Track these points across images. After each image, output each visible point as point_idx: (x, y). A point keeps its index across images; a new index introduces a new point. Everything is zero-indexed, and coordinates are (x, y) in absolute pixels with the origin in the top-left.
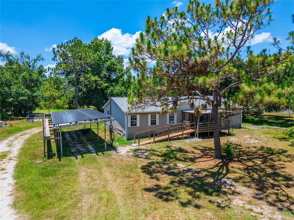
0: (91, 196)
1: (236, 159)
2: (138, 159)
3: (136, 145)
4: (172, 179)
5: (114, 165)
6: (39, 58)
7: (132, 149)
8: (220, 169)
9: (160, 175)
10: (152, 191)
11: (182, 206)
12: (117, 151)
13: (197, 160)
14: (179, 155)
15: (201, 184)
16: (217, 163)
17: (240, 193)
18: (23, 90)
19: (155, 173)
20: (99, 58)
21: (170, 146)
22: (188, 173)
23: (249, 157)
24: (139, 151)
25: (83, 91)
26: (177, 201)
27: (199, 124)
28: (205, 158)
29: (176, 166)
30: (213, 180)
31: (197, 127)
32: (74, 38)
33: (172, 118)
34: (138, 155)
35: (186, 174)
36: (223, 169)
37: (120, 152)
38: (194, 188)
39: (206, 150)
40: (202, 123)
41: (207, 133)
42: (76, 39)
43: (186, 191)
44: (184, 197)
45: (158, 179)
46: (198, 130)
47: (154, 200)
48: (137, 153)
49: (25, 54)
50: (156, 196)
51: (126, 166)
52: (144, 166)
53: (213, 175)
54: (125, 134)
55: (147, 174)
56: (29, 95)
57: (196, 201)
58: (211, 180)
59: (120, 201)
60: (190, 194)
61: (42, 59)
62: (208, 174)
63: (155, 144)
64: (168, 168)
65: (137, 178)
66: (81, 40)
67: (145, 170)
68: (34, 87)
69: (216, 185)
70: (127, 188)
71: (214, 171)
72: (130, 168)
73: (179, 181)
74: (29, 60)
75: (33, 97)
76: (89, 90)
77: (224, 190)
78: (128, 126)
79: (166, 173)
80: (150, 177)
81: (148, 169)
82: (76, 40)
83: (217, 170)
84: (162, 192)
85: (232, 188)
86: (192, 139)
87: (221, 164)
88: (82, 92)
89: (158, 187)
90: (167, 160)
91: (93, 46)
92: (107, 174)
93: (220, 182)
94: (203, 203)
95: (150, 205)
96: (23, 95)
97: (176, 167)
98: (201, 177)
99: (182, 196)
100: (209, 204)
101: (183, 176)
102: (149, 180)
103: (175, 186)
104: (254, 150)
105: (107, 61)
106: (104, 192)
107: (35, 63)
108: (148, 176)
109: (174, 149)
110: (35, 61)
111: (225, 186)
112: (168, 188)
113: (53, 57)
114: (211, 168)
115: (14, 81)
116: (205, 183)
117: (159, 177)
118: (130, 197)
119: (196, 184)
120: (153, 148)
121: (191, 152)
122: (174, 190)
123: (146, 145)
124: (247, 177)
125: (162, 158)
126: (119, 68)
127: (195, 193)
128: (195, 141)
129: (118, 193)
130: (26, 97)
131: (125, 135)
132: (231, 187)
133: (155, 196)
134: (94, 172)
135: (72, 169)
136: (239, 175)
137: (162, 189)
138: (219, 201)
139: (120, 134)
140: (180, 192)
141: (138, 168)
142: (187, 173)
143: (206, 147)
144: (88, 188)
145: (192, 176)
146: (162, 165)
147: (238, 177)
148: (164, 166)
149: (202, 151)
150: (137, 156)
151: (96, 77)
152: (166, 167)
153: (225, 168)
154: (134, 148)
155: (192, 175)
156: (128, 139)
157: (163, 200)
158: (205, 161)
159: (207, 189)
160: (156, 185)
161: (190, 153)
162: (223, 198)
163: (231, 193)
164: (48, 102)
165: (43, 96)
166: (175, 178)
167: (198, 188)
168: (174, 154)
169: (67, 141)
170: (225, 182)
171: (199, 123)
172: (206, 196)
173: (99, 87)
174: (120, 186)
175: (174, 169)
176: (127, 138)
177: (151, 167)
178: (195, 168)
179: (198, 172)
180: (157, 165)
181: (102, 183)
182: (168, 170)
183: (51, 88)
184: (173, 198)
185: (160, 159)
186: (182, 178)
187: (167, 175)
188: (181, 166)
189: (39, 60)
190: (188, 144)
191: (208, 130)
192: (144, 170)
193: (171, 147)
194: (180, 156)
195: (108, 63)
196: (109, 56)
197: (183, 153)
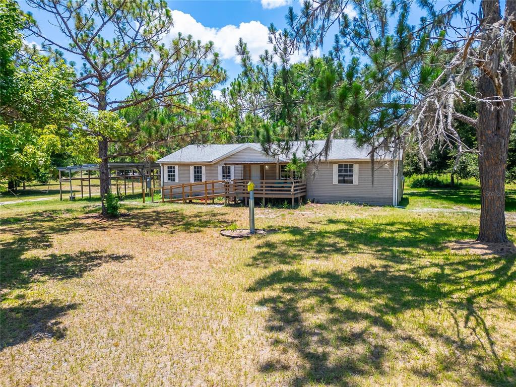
78: (164, 180)
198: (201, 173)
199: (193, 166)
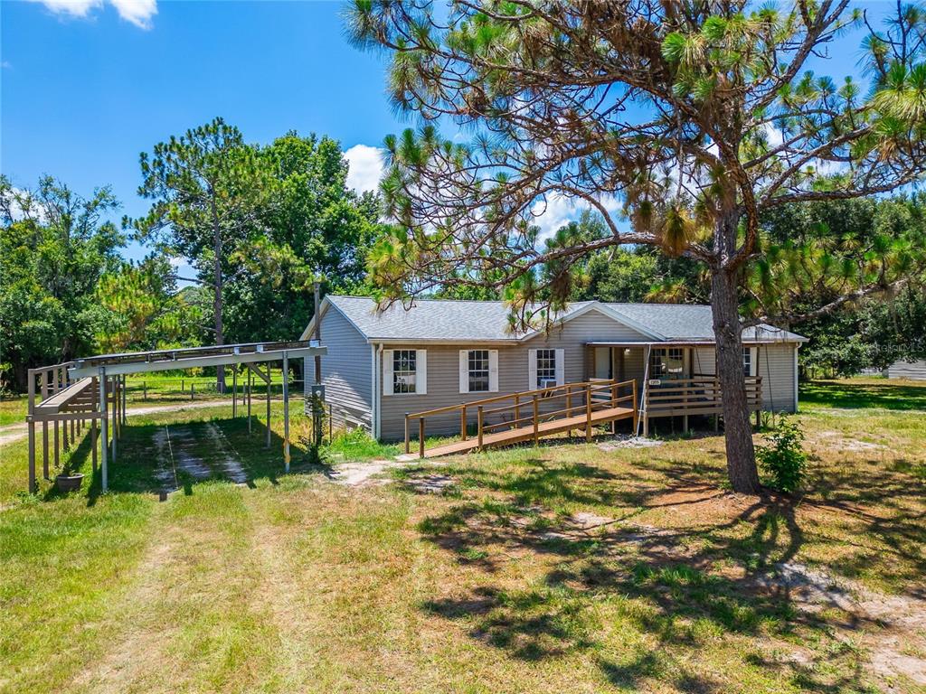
0: (159, 635)
1: (818, 497)
2: (411, 497)
3: (410, 459)
4: (556, 564)
5: (306, 518)
6: (103, 199)
7: (391, 469)
8: (761, 529)
9: (501, 550)
10: (460, 615)
11: (613, 681)
12: (332, 475)
13: (656, 500)
14: (577, 485)
15: (691, 583)
16: (745, 507)
17: (888, 620)
18: (38, 299)
19: (477, 544)
20: (298, 191)
21: (542, 459)
22: (625, 544)
23: (865, 490)
24: (421, 476)
25: (241, 300)
26: (585, 659)
27: (647, 384)
28: (689, 492)
29: (568, 520)
30: (742, 570)
31: (644, 393)
32: (214, 121)
33: (546, 368)
34: (413, 485)
35: (617, 548)
36: (775, 530)
37: (345, 478)
38: (663, 602)
39: (685, 471)
40: (659, 382)
41: (681, 418)
42: (220, 123)
43: (623, 613)
44: (618, 640)
45: (490, 566)
46: (645, 406)
47: (468, 655)
48: (410, 481)
49: (56, 185)
50: (478, 633)
51: (356, 520)
52: (435, 520)
53: (737, 550)
54: (373, 423)
55: (446, 547)
56: (56, 316)
57: (683, 660)
58: (736, 571)
59: (293, 662)
60: (647, 625)
61: (114, 204)
62: (711, 545)
63: (482, 455)
64: (536, 525)
65: (399, 563)
66: (238, 129)
67: (436, 534)
68: (83, 293)
69: (764, 590)
70: (345, 601)
71: (738, 536)
72: (371, 528)
73: (585, 572)
74: (68, 202)
75: (74, 325)
76: (265, 301)
77: (808, 608)
78: (382, 390)
79: (526, 543)
80: (455, 557)
81: (450, 529)
82: (220, 126)
83: (748, 533)
84: (510, 616)
85: (843, 602)
86: (623, 442)
87: (762, 511)
88: (240, 304)
89: (491, 597)
90: (533, 499)
91: (279, 153)
92: (269, 550)
93: (777, 578)
94: (723, 670)
95: (443, 677)
96: (37, 315)
97: (569, 523)
98: (684, 557)
99: (611, 637)
100: (755, 674)
101: (601, 553)
102: (450, 569)
103: (572, 593)
104: (875, 470)
105: (328, 205)
106: (230, 618)
107: (88, 215)
108: (446, 555)
109: (559, 467)
110: (90, 208)
111: (805, 593)
112: (536, 599)
113: (142, 185)
114: (721, 527)
115: (11, 270)
116: (709, 583)
117: (496, 559)
118: (352, 644)
119: (668, 584)
120: (476, 465)
121: (626, 476)
122: (568, 611)
123: (450, 457)
124: (895, 558)
125: (513, 495)
126: (368, 230)
127: (670, 623)
128: (638, 447)
129: (297, 623)
130: (48, 321)
131: (370, 425)
132: (837, 597)
133: (472, 635)
134: (213, 541)
135: (127, 531)
136: (852, 549)
137: (511, 604)
138: (800, 656)
139: (354, 426)
140: (594, 619)
141: (409, 528)
142: (620, 545)
143: (681, 464)
144: (160, 605)
145: (645, 554)
146: (512, 518)
147: (850, 557)
148: (518, 518)
149: (669, 473)
150: (411, 488)
151: (284, 249)
152: (525, 521)
153: (781, 523)
154: (400, 466)
155: (644, 550)
156: (382, 441)
157: (511, 652)
158: (692, 502)
159: (722, 604)
160: (479, 591)
161: (624, 479)
162: (814, 645)
163: (844, 621)
164: (117, 335)
165: (107, 321)
166: (568, 562)
167: (680, 601)
168: (559, 484)
169: (155, 450)
170: (800, 578)
171: (651, 382)
172: (729, 637)
173: (296, 286)
174: (312, 593)
175: (563, 529)
176: (379, 435)
177: (464, 524)
178: (650, 526)
179: (667, 541)
180: (488, 515)
181: (236, 582)
182: (534, 532)
183: (128, 288)
184: (564, 646)
185: (500, 498)
186: (599, 563)
187: (532, 552)
188: (591, 519)
189: (103, 206)
190: (609, 455)
191: (681, 408)
192: (433, 535)
193: (547, 463)
194: (583, 489)
195: (331, 210)
196: (332, 189)
197: (594, 479)
198: (487, 368)
199: (467, 351)
